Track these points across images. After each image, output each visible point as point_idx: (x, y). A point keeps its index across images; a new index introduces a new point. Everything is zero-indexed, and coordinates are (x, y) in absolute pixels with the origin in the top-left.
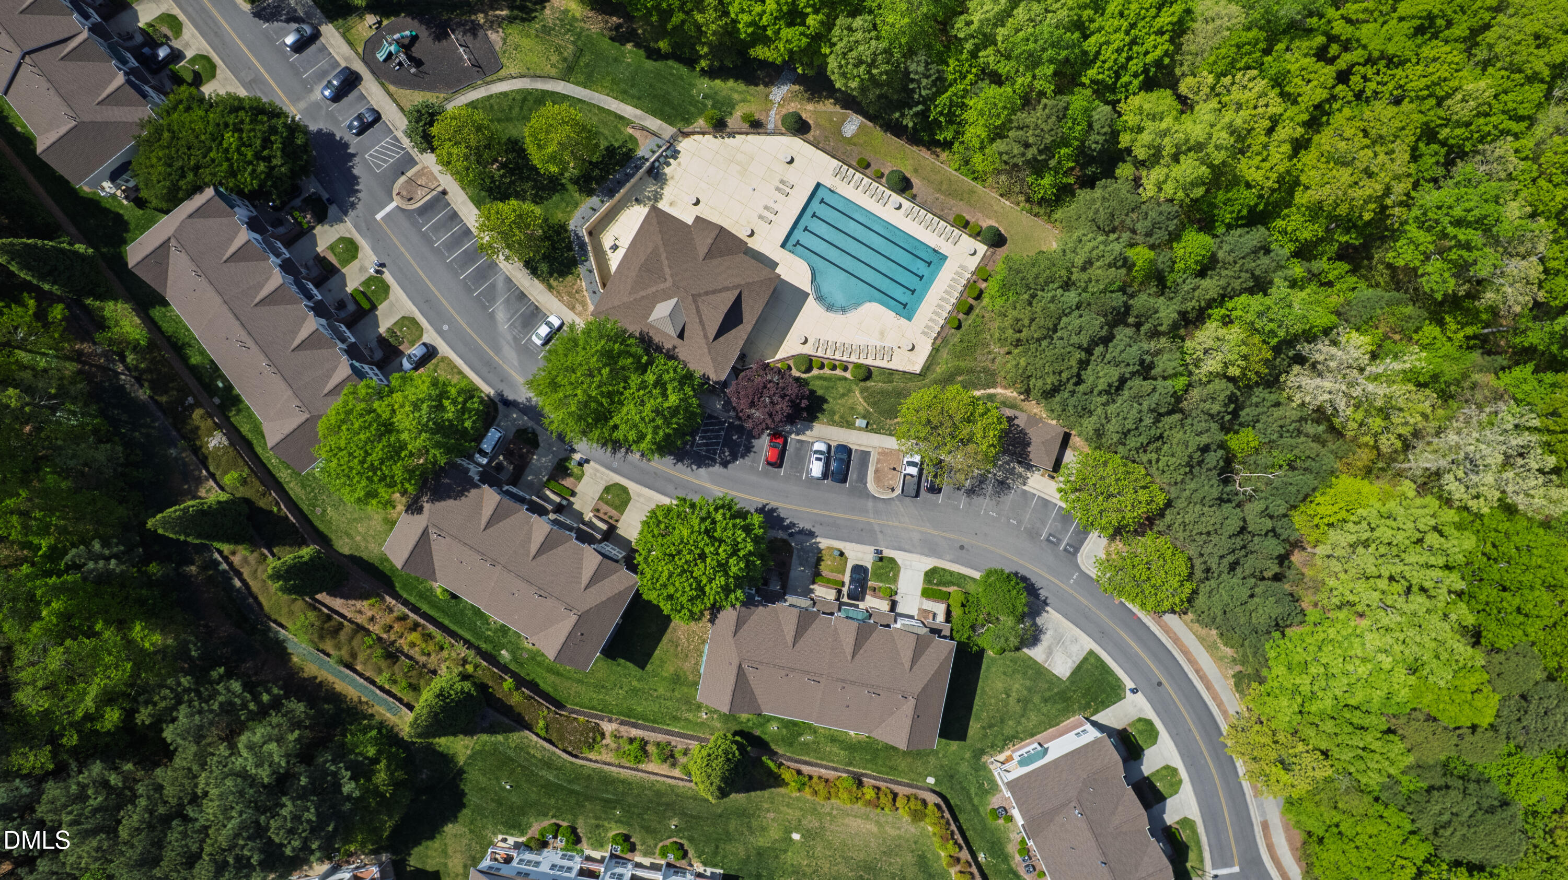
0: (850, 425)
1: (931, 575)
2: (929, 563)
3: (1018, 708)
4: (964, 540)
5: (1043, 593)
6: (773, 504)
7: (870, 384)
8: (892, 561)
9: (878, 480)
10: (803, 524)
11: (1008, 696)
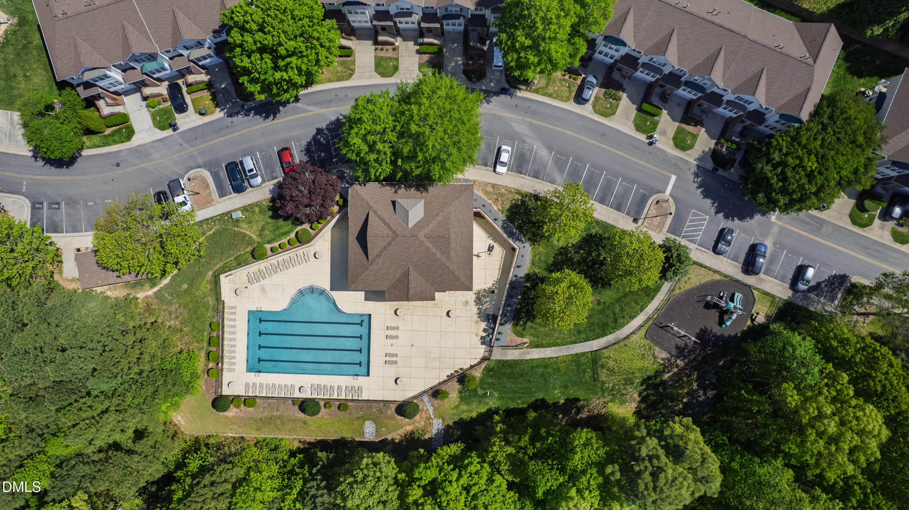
0: (244, 209)
1: (130, 133)
2: (136, 141)
3: (12, 70)
4: (119, 171)
5: (41, 163)
6: (269, 123)
7: (249, 249)
8: (162, 128)
9: (204, 181)
10: (239, 119)
11: (25, 76)
